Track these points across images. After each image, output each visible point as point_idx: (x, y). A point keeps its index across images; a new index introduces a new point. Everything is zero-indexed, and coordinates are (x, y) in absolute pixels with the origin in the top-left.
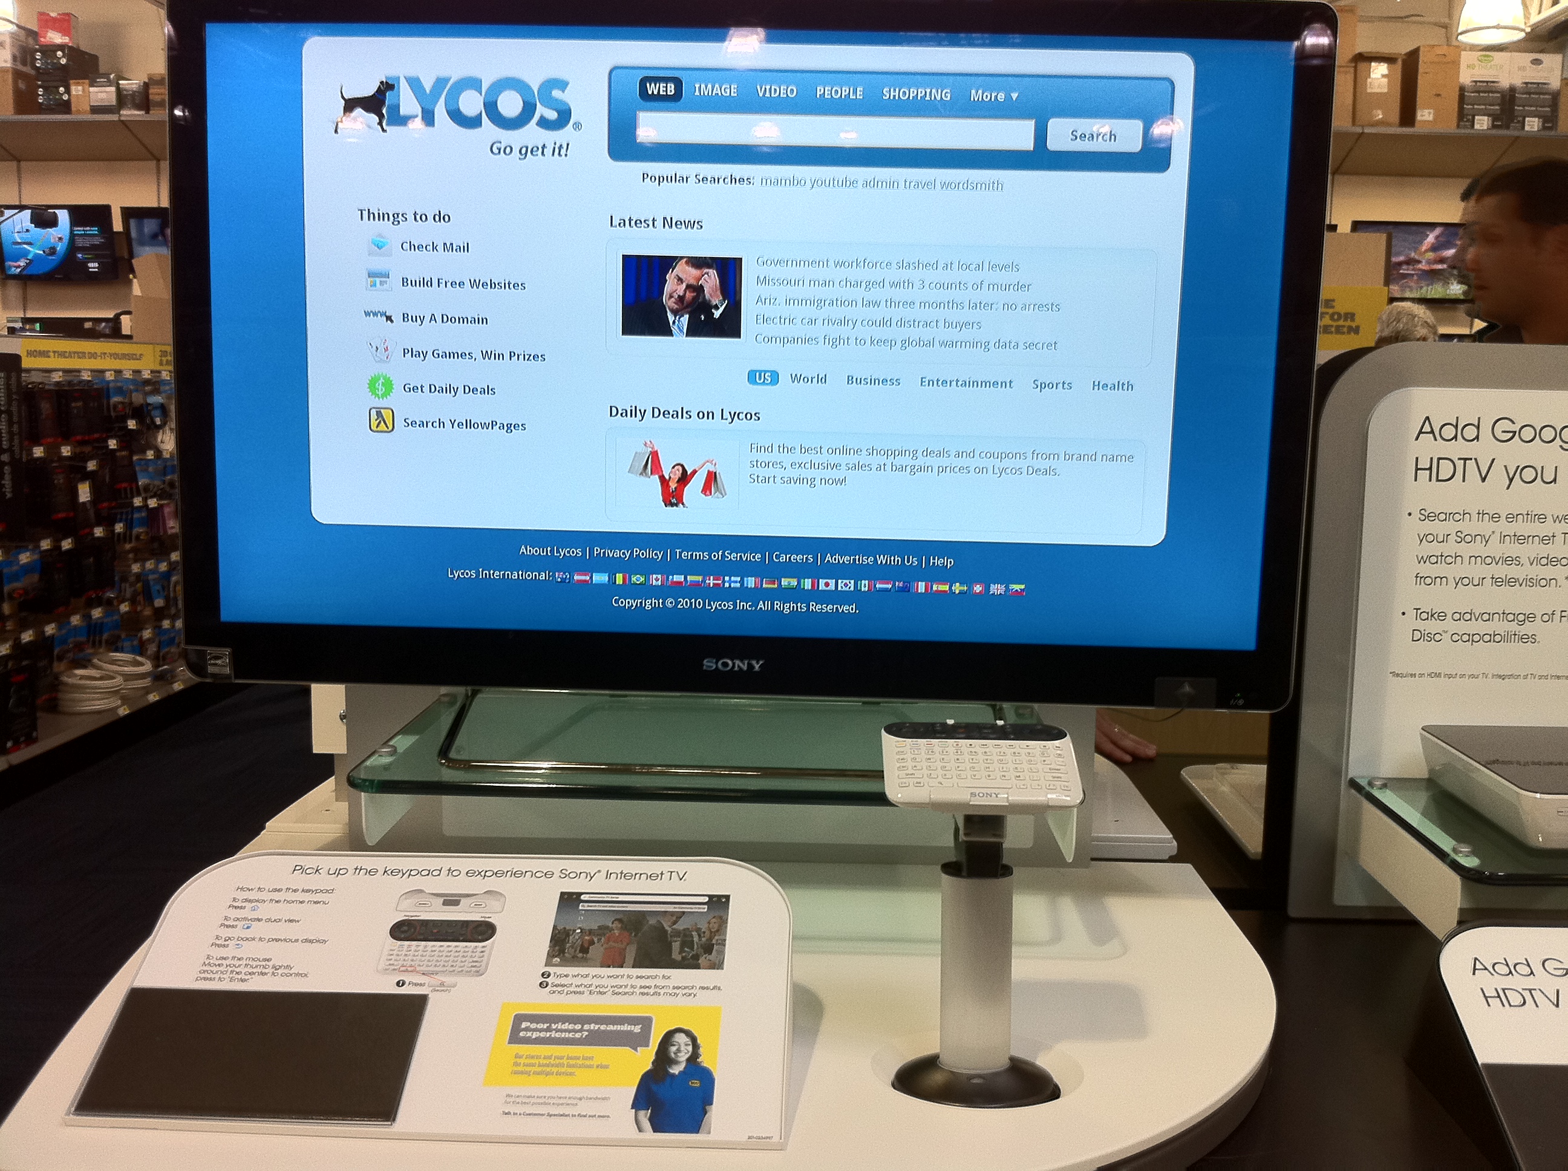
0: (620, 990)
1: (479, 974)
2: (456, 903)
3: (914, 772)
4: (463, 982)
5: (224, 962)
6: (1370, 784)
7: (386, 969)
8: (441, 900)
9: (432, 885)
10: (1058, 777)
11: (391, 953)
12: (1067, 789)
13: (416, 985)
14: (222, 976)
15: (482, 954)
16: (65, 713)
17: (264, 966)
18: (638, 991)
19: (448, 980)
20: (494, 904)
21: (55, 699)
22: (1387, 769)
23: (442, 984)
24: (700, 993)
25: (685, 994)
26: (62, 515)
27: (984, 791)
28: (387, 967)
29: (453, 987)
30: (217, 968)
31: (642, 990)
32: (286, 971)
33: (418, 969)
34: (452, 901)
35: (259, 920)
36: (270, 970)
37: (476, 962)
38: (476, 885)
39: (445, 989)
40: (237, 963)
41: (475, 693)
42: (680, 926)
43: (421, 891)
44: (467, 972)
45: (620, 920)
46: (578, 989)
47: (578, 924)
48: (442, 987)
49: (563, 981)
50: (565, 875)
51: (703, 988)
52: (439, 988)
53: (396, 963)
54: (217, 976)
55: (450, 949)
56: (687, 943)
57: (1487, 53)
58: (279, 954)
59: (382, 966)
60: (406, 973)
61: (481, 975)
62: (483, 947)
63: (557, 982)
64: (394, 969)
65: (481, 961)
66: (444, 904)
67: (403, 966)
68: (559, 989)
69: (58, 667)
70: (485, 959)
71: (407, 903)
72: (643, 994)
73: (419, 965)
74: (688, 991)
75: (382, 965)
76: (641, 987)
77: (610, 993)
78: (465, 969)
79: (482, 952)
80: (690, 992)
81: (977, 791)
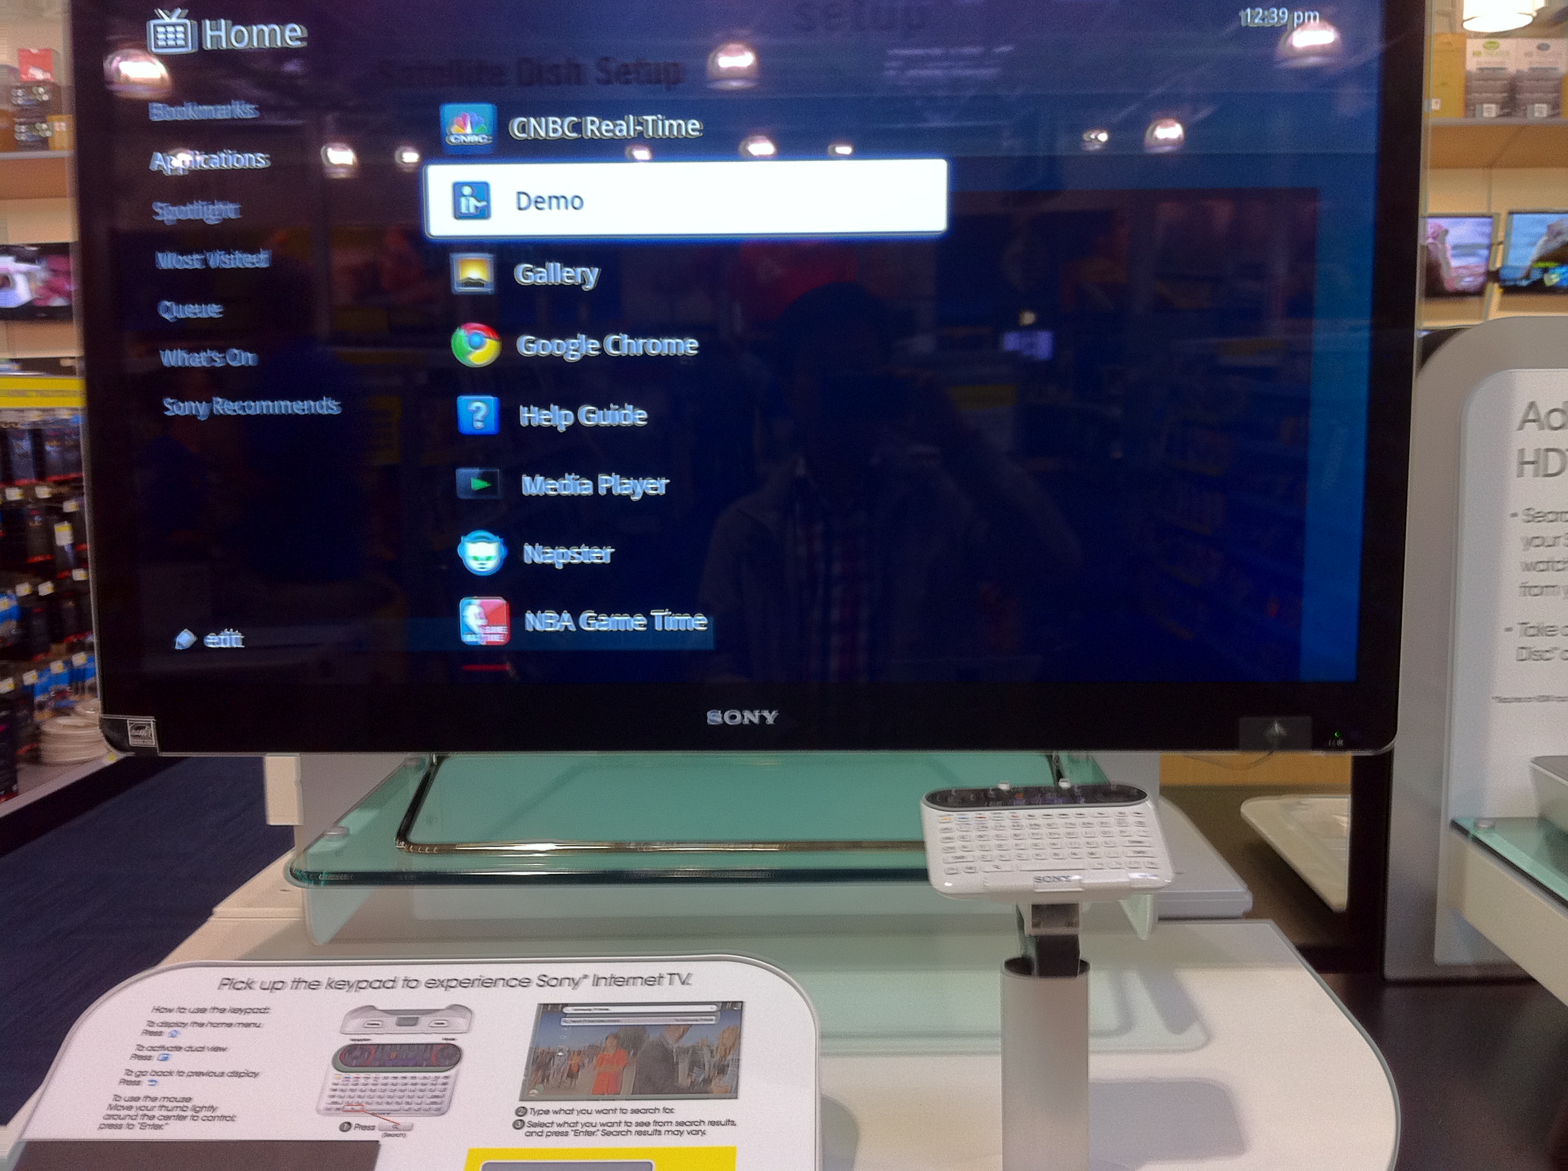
0: (611, 1129)
1: (441, 1112)
2: (414, 1022)
3: (963, 854)
4: (422, 1124)
5: (133, 1104)
6: (1476, 825)
7: (329, 1109)
8: (394, 1019)
9: (384, 1000)
10: (1139, 852)
11: (335, 1087)
12: (1153, 867)
13: (364, 1128)
14: (131, 1122)
15: (444, 1087)
16: (46, 764)
17: (184, 1108)
18: (633, 1129)
19: (403, 1120)
20: (460, 1022)
21: (37, 750)
22: (1492, 808)
23: (396, 1126)
24: (709, 1129)
25: (691, 1131)
26: (40, 559)
27: (1050, 874)
28: (329, 1106)
29: (409, 1130)
30: (126, 1112)
31: (639, 1128)
32: (209, 1114)
33: (368, 1107)
34: (408, 1018)
35: (179, 1049)
36: (189, 1113)
37: (437, 1097)
38: (440, 999)
39: (399, 1132)
40: (150, 1104)
41: (440, 760)
42: (687, 1042)
43: (373, 1008)
44: (426, 1110)
45: (616, 1036)
46: (561, 1129)
47: (562, 1045)
48: (397, 1131)
49: (544, 1119)
50: (545, 982)
51: (712, 1123)
52: (391, 1133)
53: (340, 1100)
54: (124, 1122)
55: (405, 1081)
56: (695, 1063)
57: (1492, 40)
58: (201, 1092)
59: (323, 1106)
60: (353, 1114)
61: (443, 1114)
62: (446, 1077)
63: (536, 1119)
64: (338, 1109)
65: (443, 1096)
66: (399, 1024)
67: (349, 1105)
68: (538, 1129)
69: (38, 716)
70: (447, 1093)
71: (355, 1024)
72: (639, 1133)
73: (368, 1103)
74: (695, 1128)
75: (325, 1102)
76: (638, 1124)
77: (599, 1133)
78: (424, 1106)
79: (444, 1084)
80: (697, 1128)
81: (1042, 874)
